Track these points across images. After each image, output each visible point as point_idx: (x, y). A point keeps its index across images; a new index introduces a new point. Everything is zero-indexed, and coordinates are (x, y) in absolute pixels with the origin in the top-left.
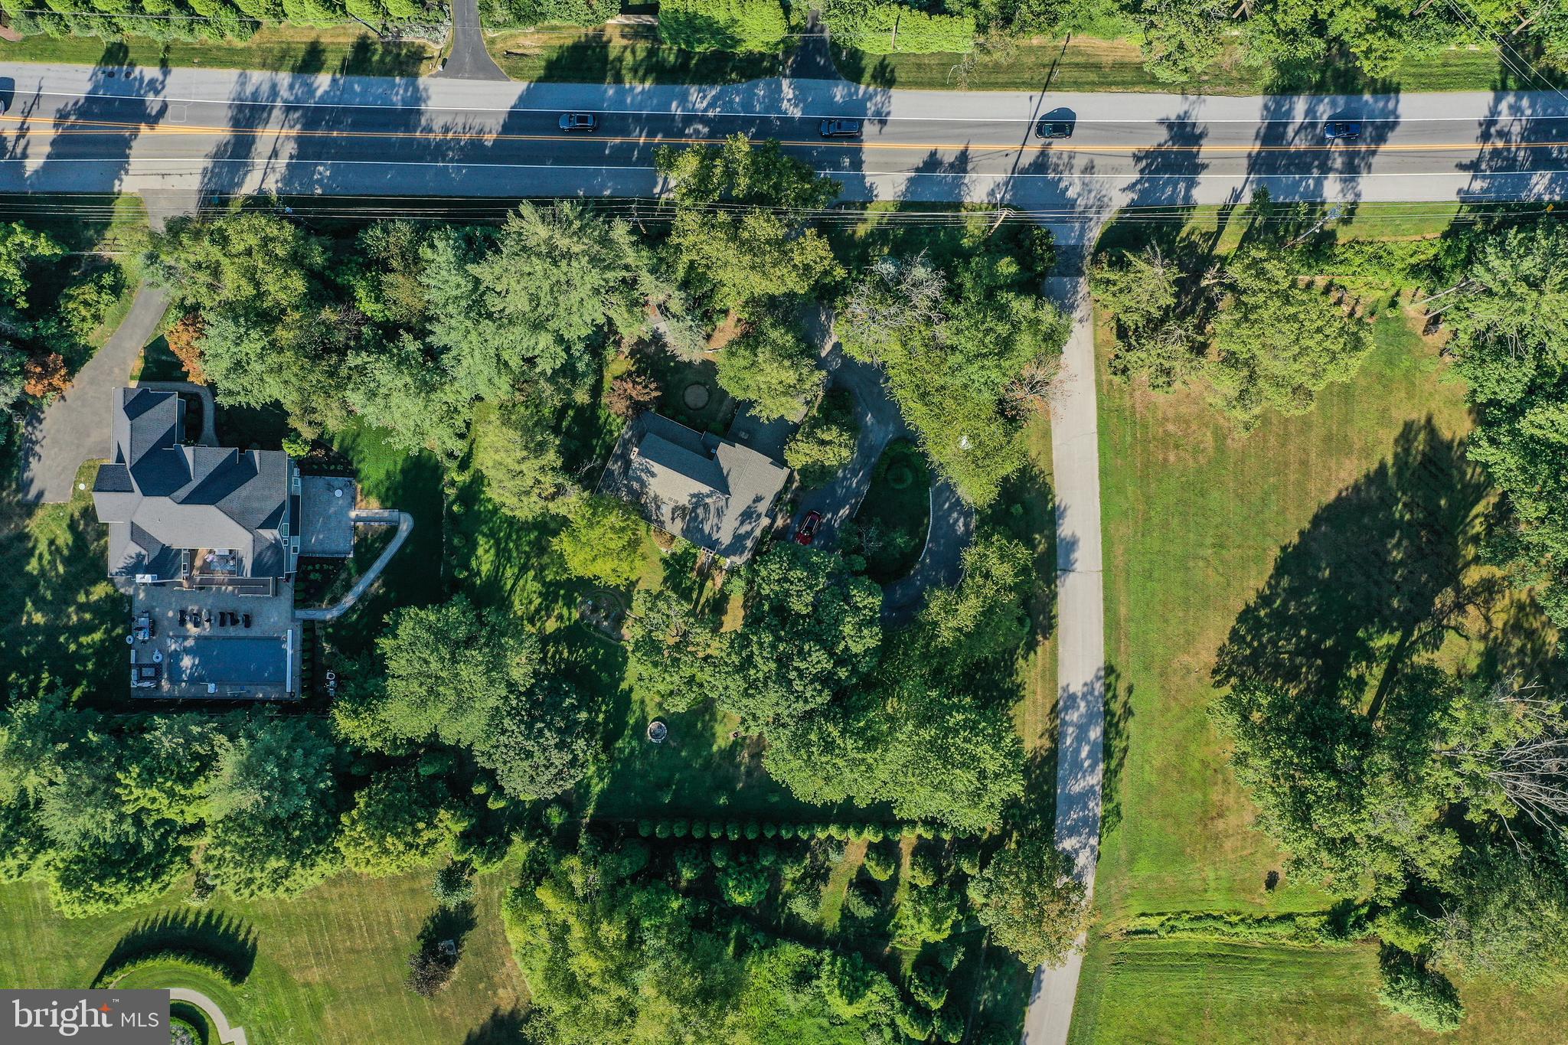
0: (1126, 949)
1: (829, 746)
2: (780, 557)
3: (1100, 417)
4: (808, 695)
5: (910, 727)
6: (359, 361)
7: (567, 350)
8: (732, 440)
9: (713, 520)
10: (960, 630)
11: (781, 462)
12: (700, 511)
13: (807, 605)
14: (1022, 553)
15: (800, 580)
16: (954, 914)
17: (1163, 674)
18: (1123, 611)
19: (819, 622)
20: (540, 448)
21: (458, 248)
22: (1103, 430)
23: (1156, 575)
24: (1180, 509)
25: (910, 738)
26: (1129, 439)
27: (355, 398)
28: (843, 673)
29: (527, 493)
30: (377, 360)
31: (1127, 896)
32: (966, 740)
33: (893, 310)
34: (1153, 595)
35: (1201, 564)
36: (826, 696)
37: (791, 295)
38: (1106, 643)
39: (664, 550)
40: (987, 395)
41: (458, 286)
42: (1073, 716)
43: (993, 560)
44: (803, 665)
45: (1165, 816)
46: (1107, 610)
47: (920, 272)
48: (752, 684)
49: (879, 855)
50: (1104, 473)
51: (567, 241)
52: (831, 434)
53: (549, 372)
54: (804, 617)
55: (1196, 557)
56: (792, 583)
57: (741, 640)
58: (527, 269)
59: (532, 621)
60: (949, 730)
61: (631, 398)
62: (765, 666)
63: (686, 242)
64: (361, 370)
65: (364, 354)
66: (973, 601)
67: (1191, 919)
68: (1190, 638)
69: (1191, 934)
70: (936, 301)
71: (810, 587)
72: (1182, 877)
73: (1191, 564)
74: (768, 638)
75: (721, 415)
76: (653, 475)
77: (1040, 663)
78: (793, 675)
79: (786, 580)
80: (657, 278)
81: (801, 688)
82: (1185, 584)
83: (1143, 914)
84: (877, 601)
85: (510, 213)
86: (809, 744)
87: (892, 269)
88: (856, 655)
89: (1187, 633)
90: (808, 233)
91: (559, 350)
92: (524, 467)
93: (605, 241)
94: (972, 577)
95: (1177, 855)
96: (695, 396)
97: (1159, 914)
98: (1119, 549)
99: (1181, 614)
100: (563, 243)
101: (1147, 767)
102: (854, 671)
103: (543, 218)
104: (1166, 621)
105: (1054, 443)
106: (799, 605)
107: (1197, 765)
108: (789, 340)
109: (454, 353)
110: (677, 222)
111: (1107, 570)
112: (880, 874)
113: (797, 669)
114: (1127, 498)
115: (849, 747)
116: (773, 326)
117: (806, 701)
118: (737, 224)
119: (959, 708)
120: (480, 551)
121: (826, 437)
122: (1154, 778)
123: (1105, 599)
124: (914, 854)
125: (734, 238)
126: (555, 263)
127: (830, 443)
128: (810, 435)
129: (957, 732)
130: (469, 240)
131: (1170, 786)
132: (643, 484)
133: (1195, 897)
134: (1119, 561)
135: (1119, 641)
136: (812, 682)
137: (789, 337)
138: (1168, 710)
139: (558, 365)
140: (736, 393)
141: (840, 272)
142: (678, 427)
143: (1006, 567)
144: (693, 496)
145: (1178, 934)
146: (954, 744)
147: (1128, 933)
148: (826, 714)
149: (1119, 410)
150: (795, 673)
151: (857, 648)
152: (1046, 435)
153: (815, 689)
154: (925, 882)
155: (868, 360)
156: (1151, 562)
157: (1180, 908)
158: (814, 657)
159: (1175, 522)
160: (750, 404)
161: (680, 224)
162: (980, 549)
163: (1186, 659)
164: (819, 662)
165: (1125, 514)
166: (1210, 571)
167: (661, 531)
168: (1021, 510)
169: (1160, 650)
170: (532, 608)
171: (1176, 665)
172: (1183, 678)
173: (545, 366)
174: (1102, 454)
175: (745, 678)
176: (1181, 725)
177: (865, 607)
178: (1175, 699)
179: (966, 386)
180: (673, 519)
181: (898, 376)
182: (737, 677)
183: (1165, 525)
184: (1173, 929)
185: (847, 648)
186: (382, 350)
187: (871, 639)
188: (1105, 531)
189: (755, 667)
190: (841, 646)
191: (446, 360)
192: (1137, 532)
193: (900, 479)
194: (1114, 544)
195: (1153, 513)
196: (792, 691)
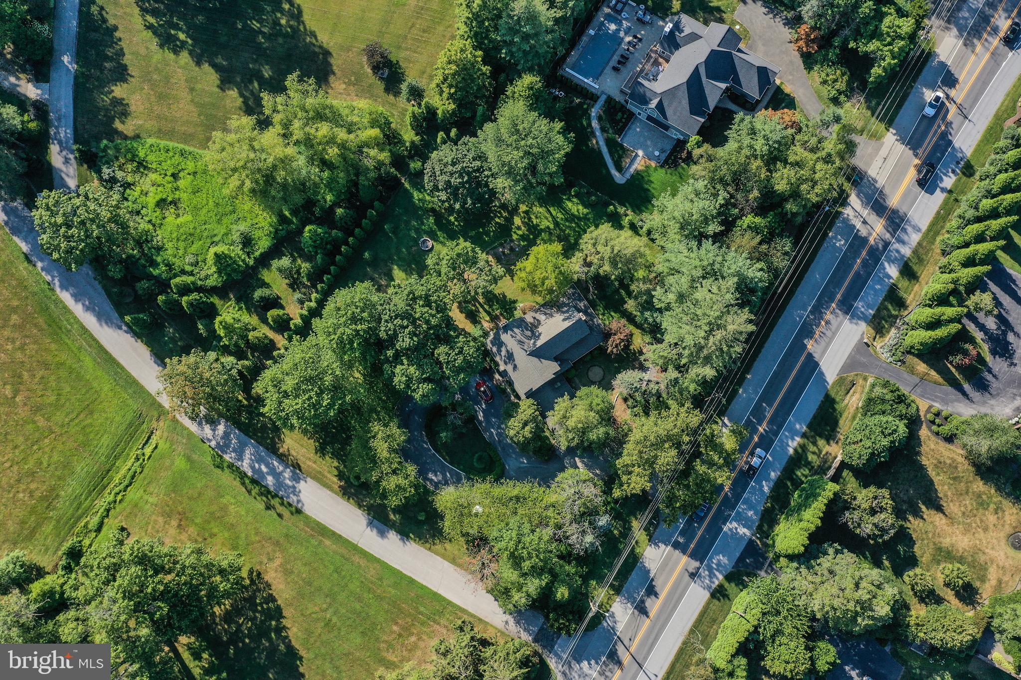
0: (145, 426)
1: (354, 320)
2: (474, 358)
3: (444, 599)
4: (389, 325)
5: (337, 373)
6: (720, 198)
7: (660, 311)
8: (559, 376)
9: (519, 337)
10: (374, 437)
11: (530, 395)
12: (529, 333)
13: (439, 355)
14: (394, 501)
15: (455, 360)
16: (225, 341)
17: (277, 544)
18: (327, 542)
19: (425, 357)
20: (614, 262)
21: (751, 282)
22: (436, 597)
23: (335, 575)
24: (363, 614)
25: (332, 369)
26: (422, 609)
27: (701, 185)
28: (390, 353)
29: (594, 245)
30: (715, 208)
31: (172, 445)
32: (310, 398)
33: (576, 508)
34: (325, 566)
35: (325, 606)
36: (382, 335)
37: (619, 455)
38: (315, 520)
39: (521, 305)
40: (495, 534)
41: (729, 268)
42: (287, 474)
43: (401, 481)
44: (407, 331)
45: (200, 494)
46: (334, 533)
47: (589, 538)
48: (414, 299)
49: (284, 321)
50: (412, 581)
51: (719, 337)
52: (527, 432)
53: (653, 293)
54: (434, 349)
55: (330, 605)
56: (456, 354)
57: (442, 309)
58: (715, 307)
59: (526, 212)
60: (322, 392)
61: (615, 334)
62: (419, 310)
63: (683, 410)
64: (715, 195)
65: (723, 202)
66: (385, 454)
67: (135, 472)
68: (287, 572)
69: (127, 467)
70: (567, 538)
71: (448, 363)
72: (161, 481)
73: (328, 600)
74: (434, 322)
75: (577, 381)
76: (564, 320)
77: (329, 476)
78: (405, 323)
79: (460, 352)
80: (671, 380)
81: (395, 322)
82: (319, 589)
83: (156, 447)
84: (417, 396)
85: (753, 318)
86: (363, 311)
87: (600, 523)
88: (395, 367)
89: (292, 572)
90: (648, 484)
91: (663, 305)
92: (608, 248)
93: (707, 360)
94: (400, 463)
95: (174, 488)
96: (596, 372)
97: (150, 456)
98: (363, 563)
99: (304, 575)
100: (719, 335)
101: (233, 501)
102: (387, 360)
103: (741, 333)
104: (305, 565)
105: (446, 563)
106: (442, 351)
107: (215, 530)
108: (593, 436)
109: (695, 248)
110: (697, 412)
111: (355, 548)
112: (272, 313)
113: (407, 327)
114: (389, 586)
115: (347, 330)
116: (607, 433)
117: (386, 321)
118: (678, 445)
119: (331, 406)
120: (580, 207)
121: (527, 428)
122: (224, 501)
123: (340, 536)
124: (272, 341)
125: (669, 438)
126: (710, 323)
127: (523, 428)
128: (534, 419)
129: (318, 395)
130: (753, 291)
131: (214, 508)
132: (564, 312)
133: (146, 483)
134: (356, 559)
135: (312, 529)
136: (395, 330)
137: (595, 437)
138: (256, 534)
139: (655, 300)
140: (583, 391)
141: (617, 493)
142: (583, 352)
143: (392, 486)
144: (540, 334)
145: (133, 460)
146: (312, 390)
147: (152, 433)
148: (373, 331)
149: (441, 613)
151: (398, 369)
152: (453, 561)
153: (390, 330)
154: (251, 335)
155: (557, 479)
156: (344, 577)
157: (146, 471)
158: (407, 340)
159: (358, 606)
160: (572, 396)
161: (695, 413)
162: (412, 478)
163: (278, 562)
164: (403, 341)
165: (381, 579)
166: (317, 609)
167: (532, 309)
168: (420, 518)
169: (292, 550)
170: (533, 217)
171: (278, 554)
172: (268, 554)
173: (658, 292)
174: (423, 587)
175: (421, 297)
176: (243, 535)
177: (418, 388)
178: (260, 542)
179: (507, 524)
180: (534, 318)
181: (538, 491)
182: (424, 293)
183: (359, 599)
184: (137, 459)
185: (403, 364)
186: (719, 214)
187: (399, 380)
188: (378, 561)
189: (423, 306)
190: (405, 362)
191: (694, 244)
192: (366, 579)
193: (480, 459)
194: (368, 561)
195: (371, 596)
196: (396, 317)
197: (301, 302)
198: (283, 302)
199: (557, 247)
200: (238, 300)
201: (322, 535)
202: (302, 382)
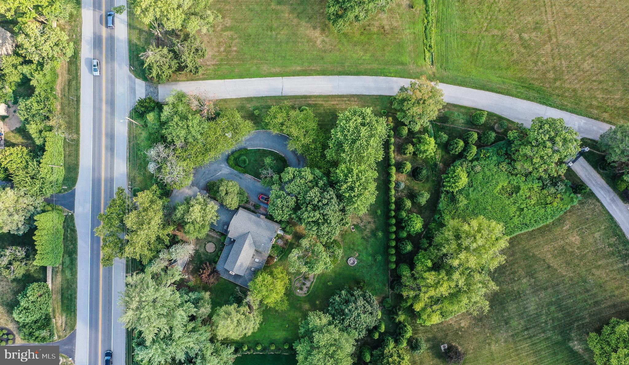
0: (439, 65)
3: (218, 79)
7: (186, 301)
10: (305, 135)
11: (235, 211)
14: (273, 109)
15: (282, 202)
17: (325, 51)
18: (299, 68)
22: (223, 77)
23: (283, 55)
24: (256, 45)
26: (227, 67)
28: (321, 183)
31: (417, 65)
32: (349, 132)
33: (169, 164)
34: (291, 56)
35: (279, 36)
38: (312, 75)
40: (205, 125)
43: (276, 122)
44: (316, 200)
46: (298, 75)
47: (153, 153)
49: (400, 168)
50: (241, 76)
52: (223, 190)
54: (297, 200)
55: (276, 38)
56: (283, 205)
60: (345, 138)
61: (209, 275)
66: (293, 130)
67: (426, 39)
69: (433, 39)
70: (165, 147)
71: (285, 197)
72: (409, 43)
73: (279, 40)
76: (242, 265)
77: (321, 102)
79: (282, 208)
81: (327, 200)
82: (287, 43)
83: (425, 59)
84: (291, 169)
86: (350, 196)
88: (314, 178)
89: (307, 42)
90: (135, 200)
91: (185, 305)
94: (283, 130)
95: (400, 45)
96: (211, 248)
97: (425, 53)
98: (273, 70)
99: (300, 44)
102: (321, 178)
104: (303, 50)
105: (229, 97)
106: (292, 201)
107: (362, 37)
111: (282, 75)
113: (318, 202)
114: (252, 67)
115: (352, 180)
117: (332, 198)
121: (224, 192)
122: (368, 55)
123: (294, 76)
127: (226, 190)
129: (346, 135)
133: (417, 37)
134: (278, 70)
135: (311, 70)
136: (324, 196)
137: (180, 208)
138: (340, 49)
141: (154, 187)
143: (279, 116)
144: (250, 247)
145: (432, 44)
146: (350, 136)
147: (432, 64)
149: (215, 71)
150: (320, 203)
152: (226, 101)
153: (327, 194)
155: (192, 175)
156: (278, 57)
157: (421, 43)
158: (313, 195)
159: (261, 47)
162: (271, 127)
163: (318, 42)
164: (315, 193)
165: (258, 68)
166: (282, 32)
168: (257, 111)
169: (315, 53)
171: (321, 46)
172: (326, 43)
174: (233, 78)
175: (323, 224)
176: (346, 44)
177: (293, 174)
178: (335, 46)
179: (201, 133)
181: (199, 162)
183: (263, 51)
184: (430, 46)
185: (309, 181)
187: (307, 171)
188: (265, 76)
190: (309, 183)
192: (266, 63)
193: (244, 161)
194: (271, 73)
195: (258, 56)
196: (327, 204)
197: (398, 184)
198: (410, 178)
200: (435, 164)
201: (304, 70)
202: (358, 136)
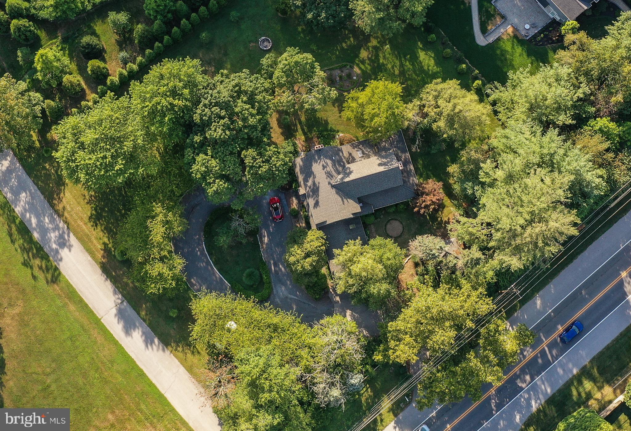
1: (174, 93)
2: (279, 171)
3: (169, 404)
4: (207, 110)
5: (139, 141)
6: (581, 91)
7: (483, 184)
8: (356, 219)
9: (330, 168)
10: (153, 217)
11: (321, 227)
12: (340, 169)
13: (245, 157)
14: (153, 289)
15: (260, 167)
16: (39, 76)
18: (72, 307)
19: (231, 153)
20: (451, 121)
21: (587, 186)
22: (161, 399)
23: (69, 343)
24: (83, 392)
25: (135, 136)
26: (143, 407)
27: (564, 71)
28: (197, 139)
29: (436, 98)
30: (572, 99)
33: (333, 357)
34: (62, 331)
35: (48, 370)
36: (196, 118)
37: (394, 318)
38: (67, 281)
39: (341, 135)
40: (242, 355)
41: (569, 164)
43: (166, 271)
44: (222, 122)
46: (81, 301)
47: (336, 393)
48: (239, 93)
50: (142, 375)
51: (537, 230)
52: (307, 264)
53: (482, 165)
54: (242, 149)
55: (54, 371)
56: (263, 162)
57: (263, 112)
58: (543, 199)
59: (376, 49)
60: (118, 156)
61: (427, 195)
62: (240, 105)
63: (475, 294)
64: (577, 87)
65: (582, 96)
66: (159, 238)
68: (23, 323)
70: (314, 384)
71: (251, 167)
73: (53, 365)
74: (252, 121)
75: (373, 230)
76: (379, 164)
77: (95, 242)
78: (223, 113)
79: (267, 161)
80: (472, 259)
81: (213, 110)
82: (49, 351)
84: (210, 191)
85: (579, 222)
86: (185, 87)
87: (353, 381)
88: (198, 154)
90: (415, 357)
91: (488, 180)
92: (450, 105)
93: (518, 250)
94: (170, 252)
96: (396, 227)
98: (100, 339)
99: (38, 332)
100: (538, 228)
102: (192, 146)
103: (561, 233)
104: (43, 322)
105: (182, 368)
106: (249, 154)
108: (374, 289)
109: (539, 133)
110: (489, 300)
111: (97, 323)
112: (93, 64)
113: (223, 118)
114: (118, 372)
115: (163, 100)
116: (388, 291)
117: (205, 105)
118: (459, 327)
119: (121, 172)
121: (309, 260)
123: (86, 305)
124: (83, 90)
125: (453, 317)
126: (532, 213)
127: (305, 258)
128: (319, 253)
130: (585, 196)
132: (383, 157)
134: (95, 333)
135: (62, 290)
136: (210, 117)
137: (375, 291)
138: (6, 275)
139: (481, 173)
140: (378, 241)
141: (378, 357)
142: (390, 202)
143: (154, 273)
144: (351, 172)
148: (188, 111)
149: (161, 418)
150: (222, 114)
151: (201, 157)
152: (190, 369)
153: (205, 115)
154: (66, 79)
155: (322, 322)
156: (77, 348)
158: (220, 131)
159: (81, 381)
160: (365, 243)
161: (487, 300)
162: (177, 271)
163: (17, 310)
164: (215, 130)
165: (112, 362)
166: (40, 370)
167: (351, 142)
168: (171, 314)
169: (35, 303)
170: (381, 55)
171: (19, 302)
172: (11, 299)
173: (487, 166)
174: (151, 385)
175: (246, 92)
177: (214, 182)
178: (6, 284)
179: (257, 350)
180: (350, 153)
181: (300, 329)
182: (251, 89)
183: (84, 375)
185: (207, 154)
186: (574, 107)
187: (197, 169)
188: (116, 343)
189: (245, 103)
190: (209, 153)
191: (539, 130)
192: (97, 357)
193: (250, 275)
194: (106, 340)
195: (97, 375)
196: (217, 104)
197: (125, 62)
198: (106, 57)
199: (397, 88)
200: (65, 40)
201: (69, 298)
202: (102, 139)
